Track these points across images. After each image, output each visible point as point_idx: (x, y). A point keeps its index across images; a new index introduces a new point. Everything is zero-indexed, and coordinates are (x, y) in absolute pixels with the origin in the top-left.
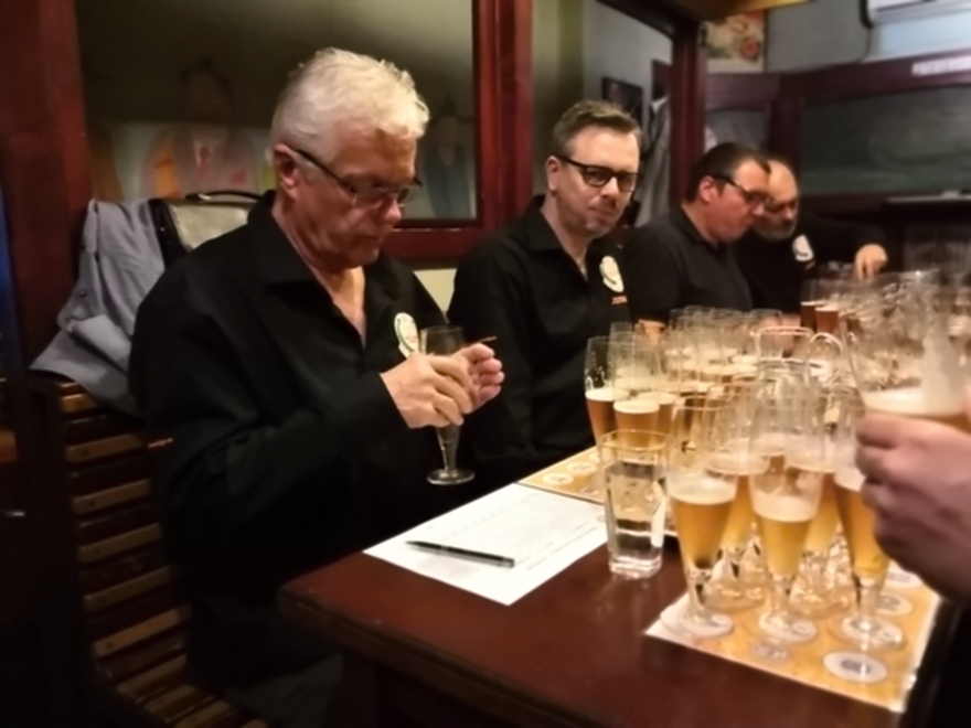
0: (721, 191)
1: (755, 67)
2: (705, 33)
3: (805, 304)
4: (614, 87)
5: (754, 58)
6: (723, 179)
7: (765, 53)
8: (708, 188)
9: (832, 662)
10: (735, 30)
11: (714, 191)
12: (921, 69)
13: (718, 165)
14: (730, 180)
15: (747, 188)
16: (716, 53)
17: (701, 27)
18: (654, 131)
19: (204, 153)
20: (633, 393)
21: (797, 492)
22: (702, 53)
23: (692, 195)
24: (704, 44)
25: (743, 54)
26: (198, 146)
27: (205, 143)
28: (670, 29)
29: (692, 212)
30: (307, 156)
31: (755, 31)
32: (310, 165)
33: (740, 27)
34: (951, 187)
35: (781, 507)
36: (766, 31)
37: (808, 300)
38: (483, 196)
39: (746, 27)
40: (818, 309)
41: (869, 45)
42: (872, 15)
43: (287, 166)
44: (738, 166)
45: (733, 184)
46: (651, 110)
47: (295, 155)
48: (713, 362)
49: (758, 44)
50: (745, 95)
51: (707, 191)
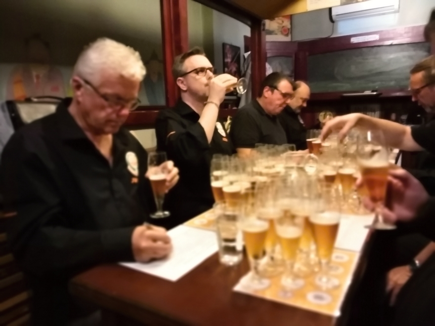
0: (272, 92)
1: (288, 39)
2: (264, 25)
3: (308, 140)
4: (228, 47)
5: (287, 35)
6: (274, 88)
7: (291, 33)
8: (267, 91)
9: (310, 296)
10: (278, 23)
11: (270, 92)
12: (354, 40)
13: (271, 81)
14: (276, 88)
15: (284, 92)
16: (270, 33)
17: (262, 22)
18: (246, 66)
19: (38, 77)
20: (231, 183)
21: (294, 225)
22: (263, 33)
23: (260, 94)
24: (264, 30)
25: (282, 33)
26: (34, 73)
27: (38, 72)
28: (249, 23)
29: (261, 101)
30: (87, 82)
31: (287, 23)
32: (88, 87)
33: (280, 22)
34: (368, 90)
35: (289, 231)
36: (291, 24)
37: (309, 138)
38: (168, 96)
39: (283, 22)
40: (313, 142)
41: (333, 30)
42: (334, 18)
43: (78, 87)
44: (279, 82)
45: (277, 90)
46: (244, 56)
47: (82, 82)
48: (267, 167)
49: (289, 29)
50: (283, 51)
51: (267, 93)
